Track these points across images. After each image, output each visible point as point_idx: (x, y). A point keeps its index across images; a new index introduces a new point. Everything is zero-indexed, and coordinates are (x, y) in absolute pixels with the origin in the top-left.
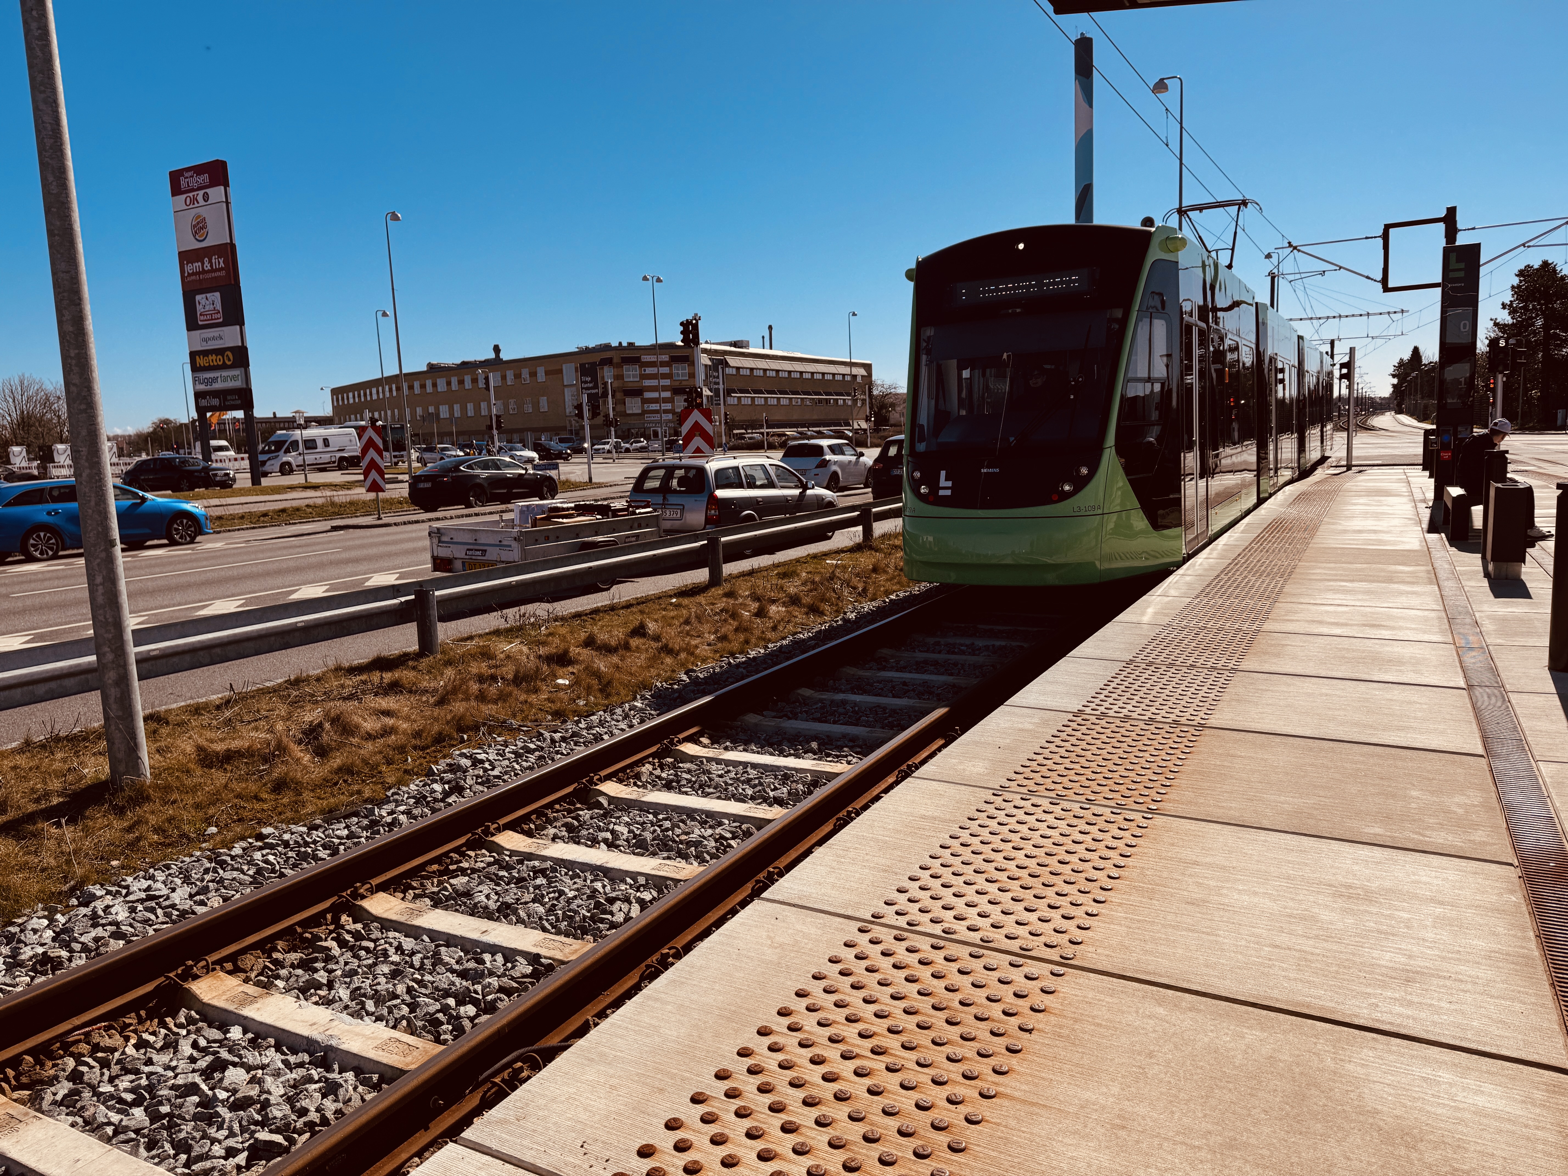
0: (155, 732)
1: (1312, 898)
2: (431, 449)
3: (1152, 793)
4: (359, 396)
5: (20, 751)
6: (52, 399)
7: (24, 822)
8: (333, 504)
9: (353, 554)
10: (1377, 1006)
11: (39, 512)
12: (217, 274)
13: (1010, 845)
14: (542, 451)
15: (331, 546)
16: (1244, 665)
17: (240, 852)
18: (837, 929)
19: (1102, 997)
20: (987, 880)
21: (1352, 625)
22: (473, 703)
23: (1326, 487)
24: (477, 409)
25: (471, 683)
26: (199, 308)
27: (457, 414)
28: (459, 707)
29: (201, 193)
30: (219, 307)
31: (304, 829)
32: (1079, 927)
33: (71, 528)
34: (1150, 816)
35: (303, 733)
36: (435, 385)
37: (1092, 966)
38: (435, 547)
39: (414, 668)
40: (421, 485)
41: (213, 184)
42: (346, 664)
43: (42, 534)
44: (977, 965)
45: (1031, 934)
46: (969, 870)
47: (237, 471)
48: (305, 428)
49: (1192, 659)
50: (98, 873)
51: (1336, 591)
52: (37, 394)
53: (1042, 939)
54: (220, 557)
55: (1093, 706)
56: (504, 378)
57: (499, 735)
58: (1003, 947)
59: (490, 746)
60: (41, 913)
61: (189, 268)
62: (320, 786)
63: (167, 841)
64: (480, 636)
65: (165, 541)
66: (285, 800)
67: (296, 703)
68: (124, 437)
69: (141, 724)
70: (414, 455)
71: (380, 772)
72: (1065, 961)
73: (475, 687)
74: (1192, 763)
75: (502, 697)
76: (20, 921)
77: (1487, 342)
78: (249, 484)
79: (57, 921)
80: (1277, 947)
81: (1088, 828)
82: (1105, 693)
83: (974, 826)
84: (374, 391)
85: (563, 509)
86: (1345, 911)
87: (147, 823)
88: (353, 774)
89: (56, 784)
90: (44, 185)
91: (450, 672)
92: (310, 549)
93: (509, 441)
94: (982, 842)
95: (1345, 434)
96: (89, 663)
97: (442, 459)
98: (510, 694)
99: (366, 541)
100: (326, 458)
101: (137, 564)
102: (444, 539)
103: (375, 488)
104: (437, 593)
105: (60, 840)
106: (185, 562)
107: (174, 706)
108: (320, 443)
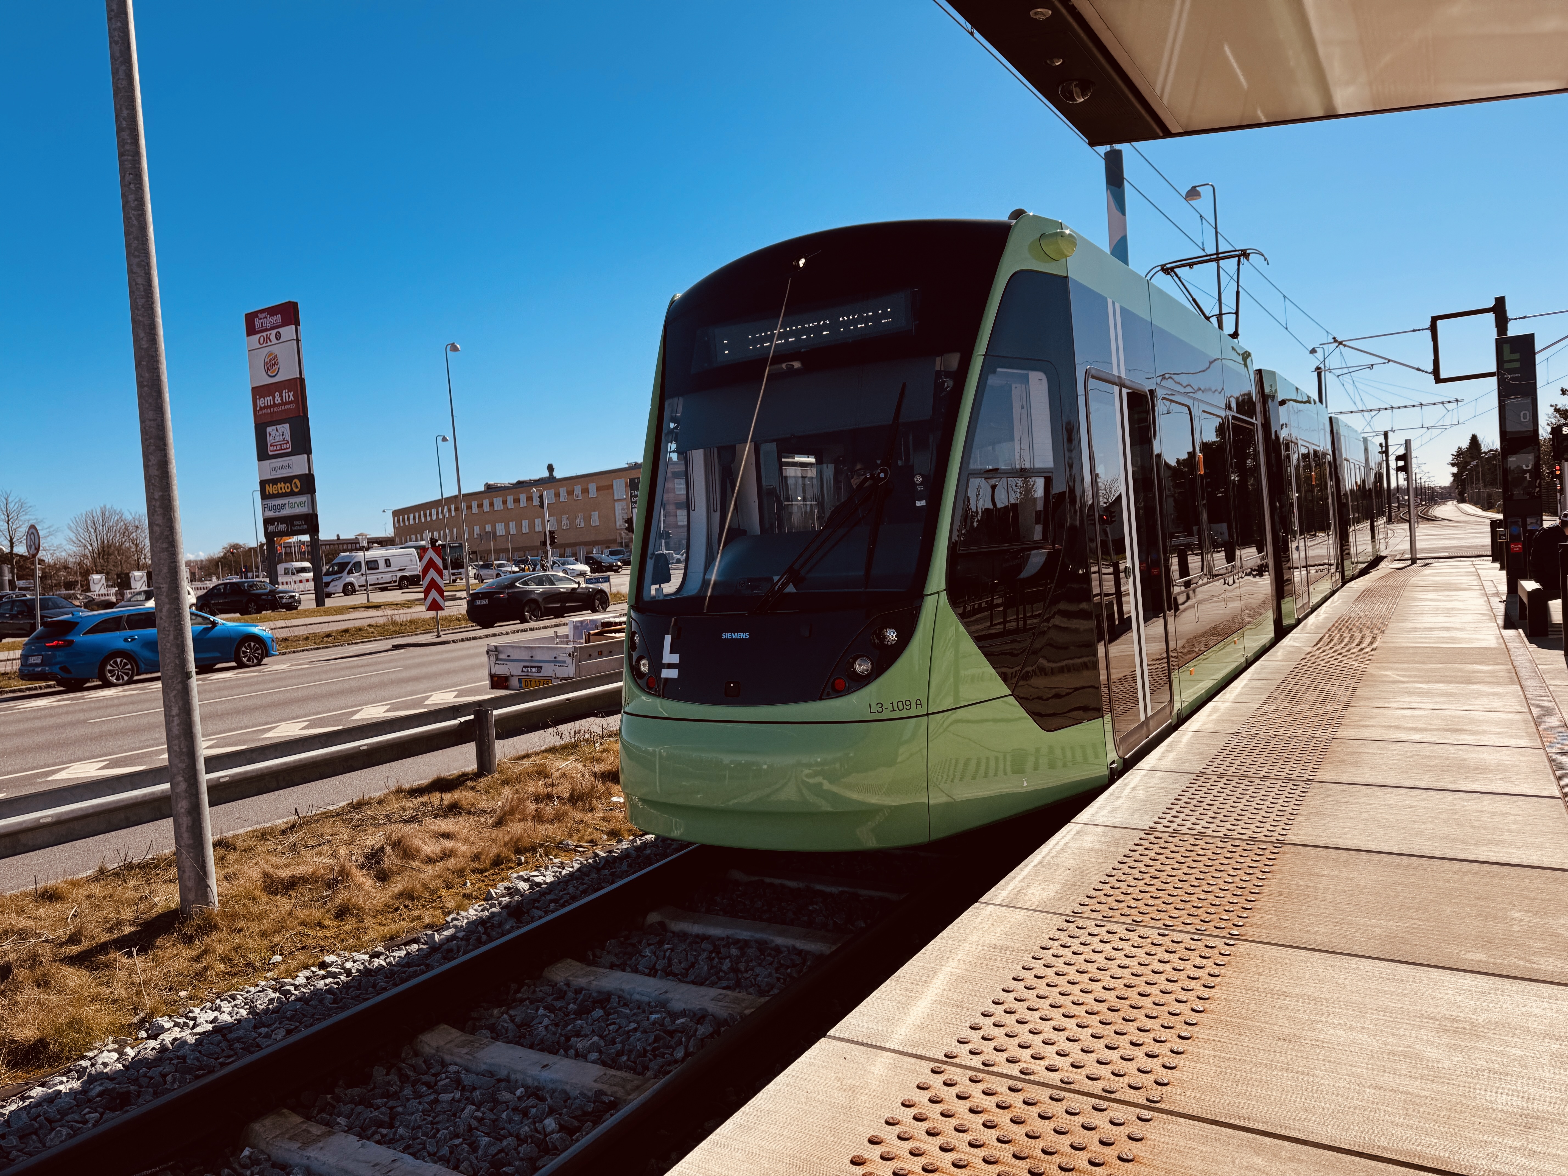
0: (223, 858)
1: (1414, 1034)
2: (487, 566)
3: (1233, 917)
4: (420, 517)
5: (95, 879)
6: (131, 528)
7: (97, 952)
8: (394, 623)
9: (414, 672)
10: (1496, 1156)
11: (116, 639)
12: (288, 407)
13: (1087, 976)
14: (594, 563)
15: (392, 664)
16: (1321, 775)
17: (303, 981)
18: (909, 1070)
19: (1195, 1145)
20: (1064, 1015)
21: (1431, 730)
22: (530, 824)
23: (1391, 582)
24: (532, 525)
25: (528, 803)
26: (270, 440)
27: (513, 531)
28: (516, 828)
29: (274, 332)
30: (288, 438)
31: (366, 957)
32: (1164, 1066)
33: (147, 654)
34: (1232, 942)
35: (366, 857)
36: (491, 504)
37: (1181, 1111)
38: (493, 664)
39: (472, 788)
40: (479, 602)
41: (285, 324)
42: (407, 786)
43: (119, 660)
44: (1058, 1109)
45: (1114, 1074)
46: (1044, 1004)
47: (302, 593)
48: (368, 549)
49: (1265, 770)
50: (166, 1003)
51: (1411, 693)
52: (117, 525)
53: (1126, 1080)
54: (285, 678)
55: (1165, 822)
56: (557, 495)
57: (556, 856)
58: (1085, 1089)
59: (547, 868)
60: (111, 1046)
61: (261, 402)
62: (381, 912)
63: (234, 970)
64: (537, 754)
65: (234, 664)
66: (348, 927)
67: (357, 827)
68: (196, 562)
69: (210, 852)
70: (472, 572)
71: (440, 897)
72: (1151, 1105)
73: (531, 807)
74: (1272, 884)
75: (559, 817)
76: (91, 1054)
77: (1549, 429)
78: (313, 605)
79: (126, 1054)
80: (1380, 1088)
81: (1167, 956)
82: (1177, 808)
83: (1047, 955)
84: (434, 511)
85: (616, 624)
86: (1451, 1047)
87: (214, 952)
88: (413, 899)
89: (128, 914)
90: (136, 341)
91: (507, 792)
92: (372, 668)
93: (562, 556)
94: (1057, 974)
95: (1406, 526)
96: (163, 791)
97: (498, 575)
98: (566, 814)
99: (425, 659)
100: (387, 578)
101: (207, 687)
102: (502, 656)
103: (435, 606)
104: (495, 712)
105: (131, 971)
106: (251, 684)
107: (241, 831)
108: (382, 563)
